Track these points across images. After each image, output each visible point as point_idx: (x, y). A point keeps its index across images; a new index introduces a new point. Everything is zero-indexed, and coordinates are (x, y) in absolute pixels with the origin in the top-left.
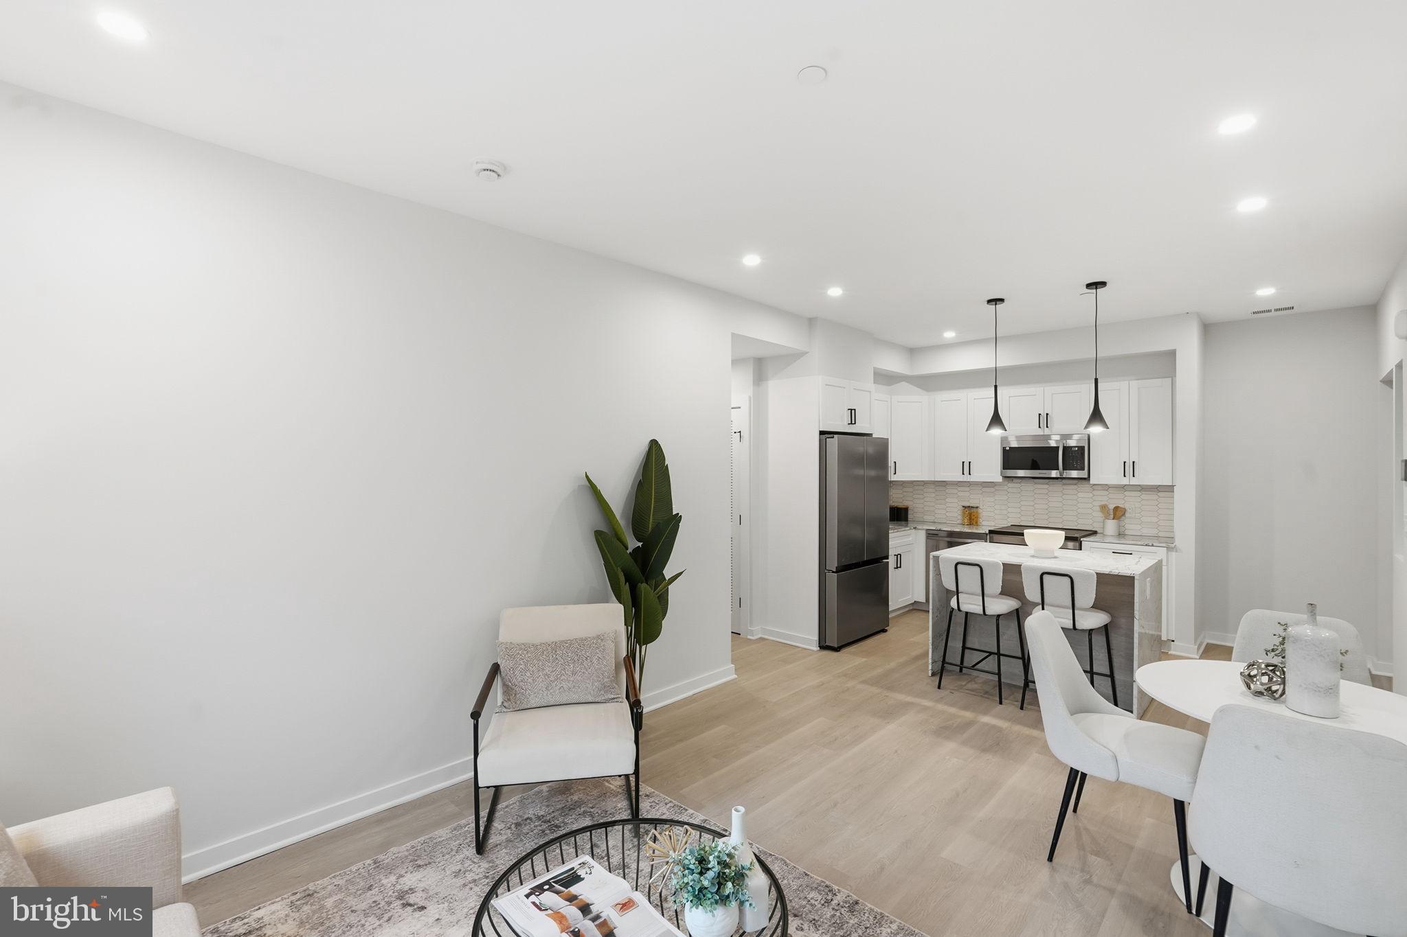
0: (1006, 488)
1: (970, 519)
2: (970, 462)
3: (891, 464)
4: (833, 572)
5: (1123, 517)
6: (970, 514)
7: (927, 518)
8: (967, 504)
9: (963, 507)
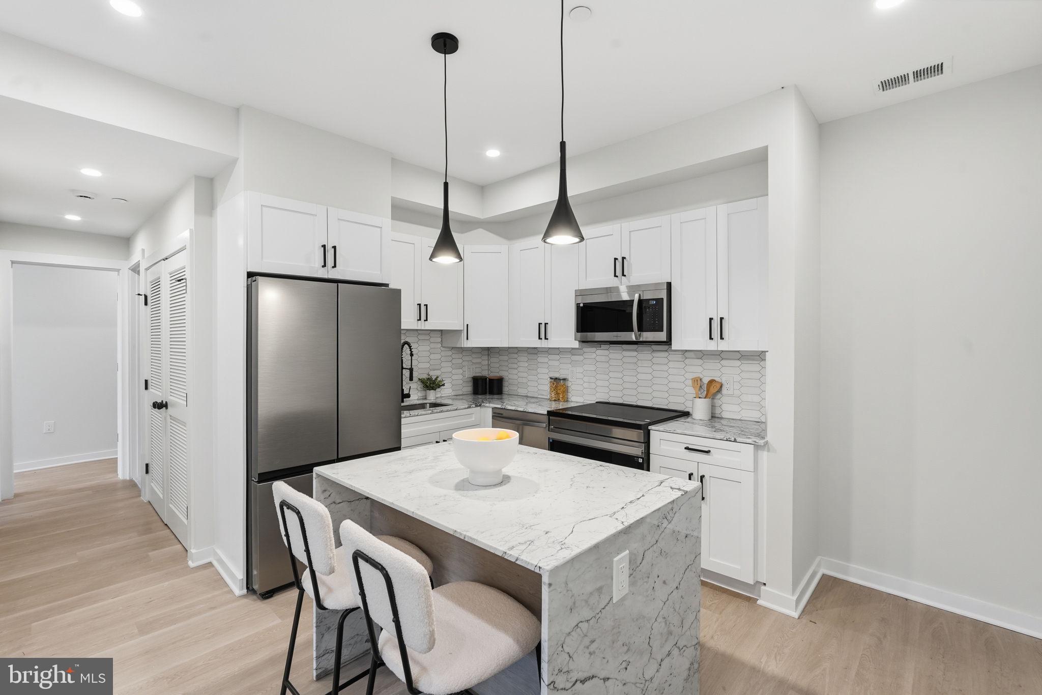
0: (594, 356)
1: (557, 393)
4: (256, 481)
5: (719, 396)
6: (556, 388)
8: (555, 376)
9: (551, 378)
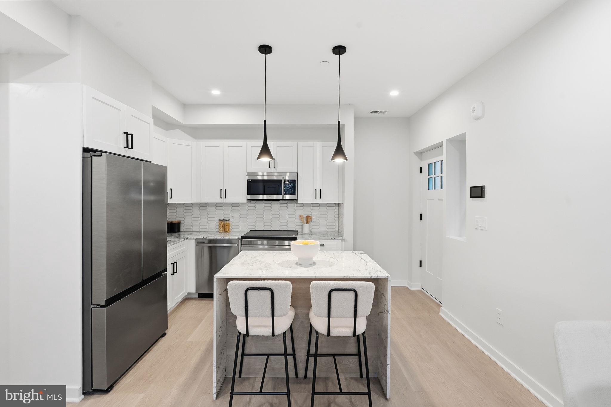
0: (246, 207)
1: (224, 228)
2: (225, 190)
3: (168, 191)
4: (102, 306)
5: (311, 222)
6: (224, 225)
7: (194, 229)
8: (222, 218)
9: (220, 220)
